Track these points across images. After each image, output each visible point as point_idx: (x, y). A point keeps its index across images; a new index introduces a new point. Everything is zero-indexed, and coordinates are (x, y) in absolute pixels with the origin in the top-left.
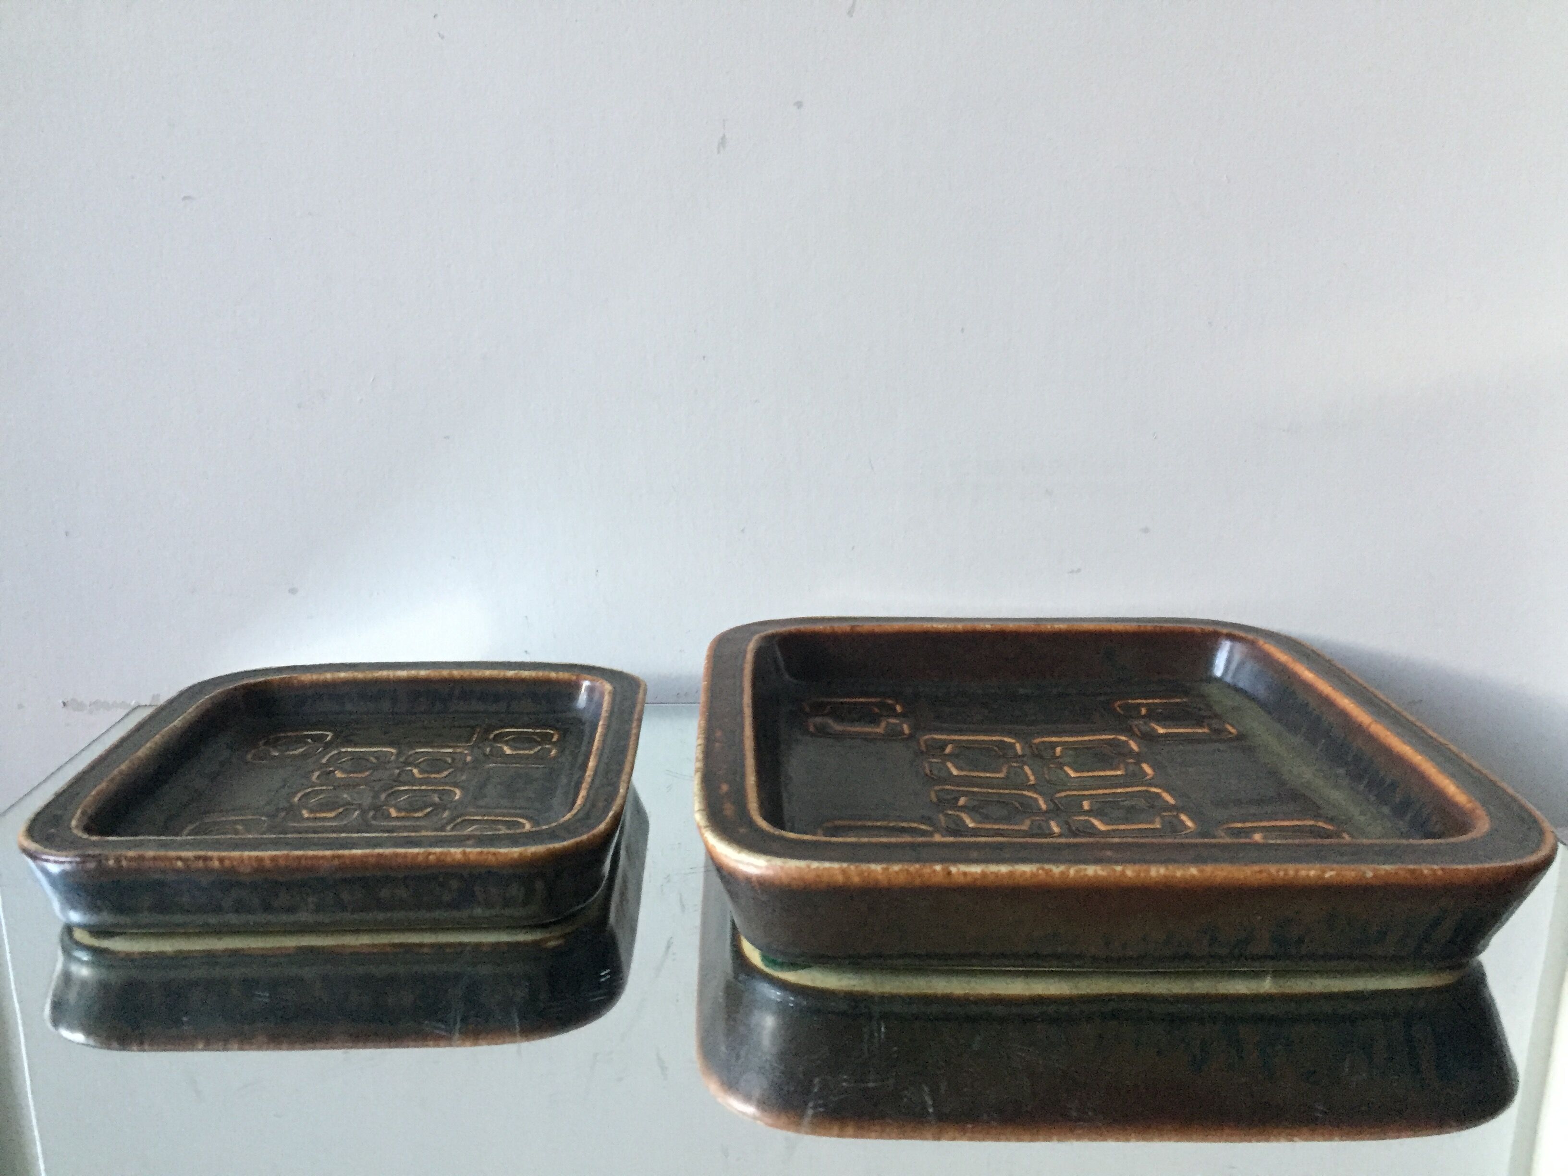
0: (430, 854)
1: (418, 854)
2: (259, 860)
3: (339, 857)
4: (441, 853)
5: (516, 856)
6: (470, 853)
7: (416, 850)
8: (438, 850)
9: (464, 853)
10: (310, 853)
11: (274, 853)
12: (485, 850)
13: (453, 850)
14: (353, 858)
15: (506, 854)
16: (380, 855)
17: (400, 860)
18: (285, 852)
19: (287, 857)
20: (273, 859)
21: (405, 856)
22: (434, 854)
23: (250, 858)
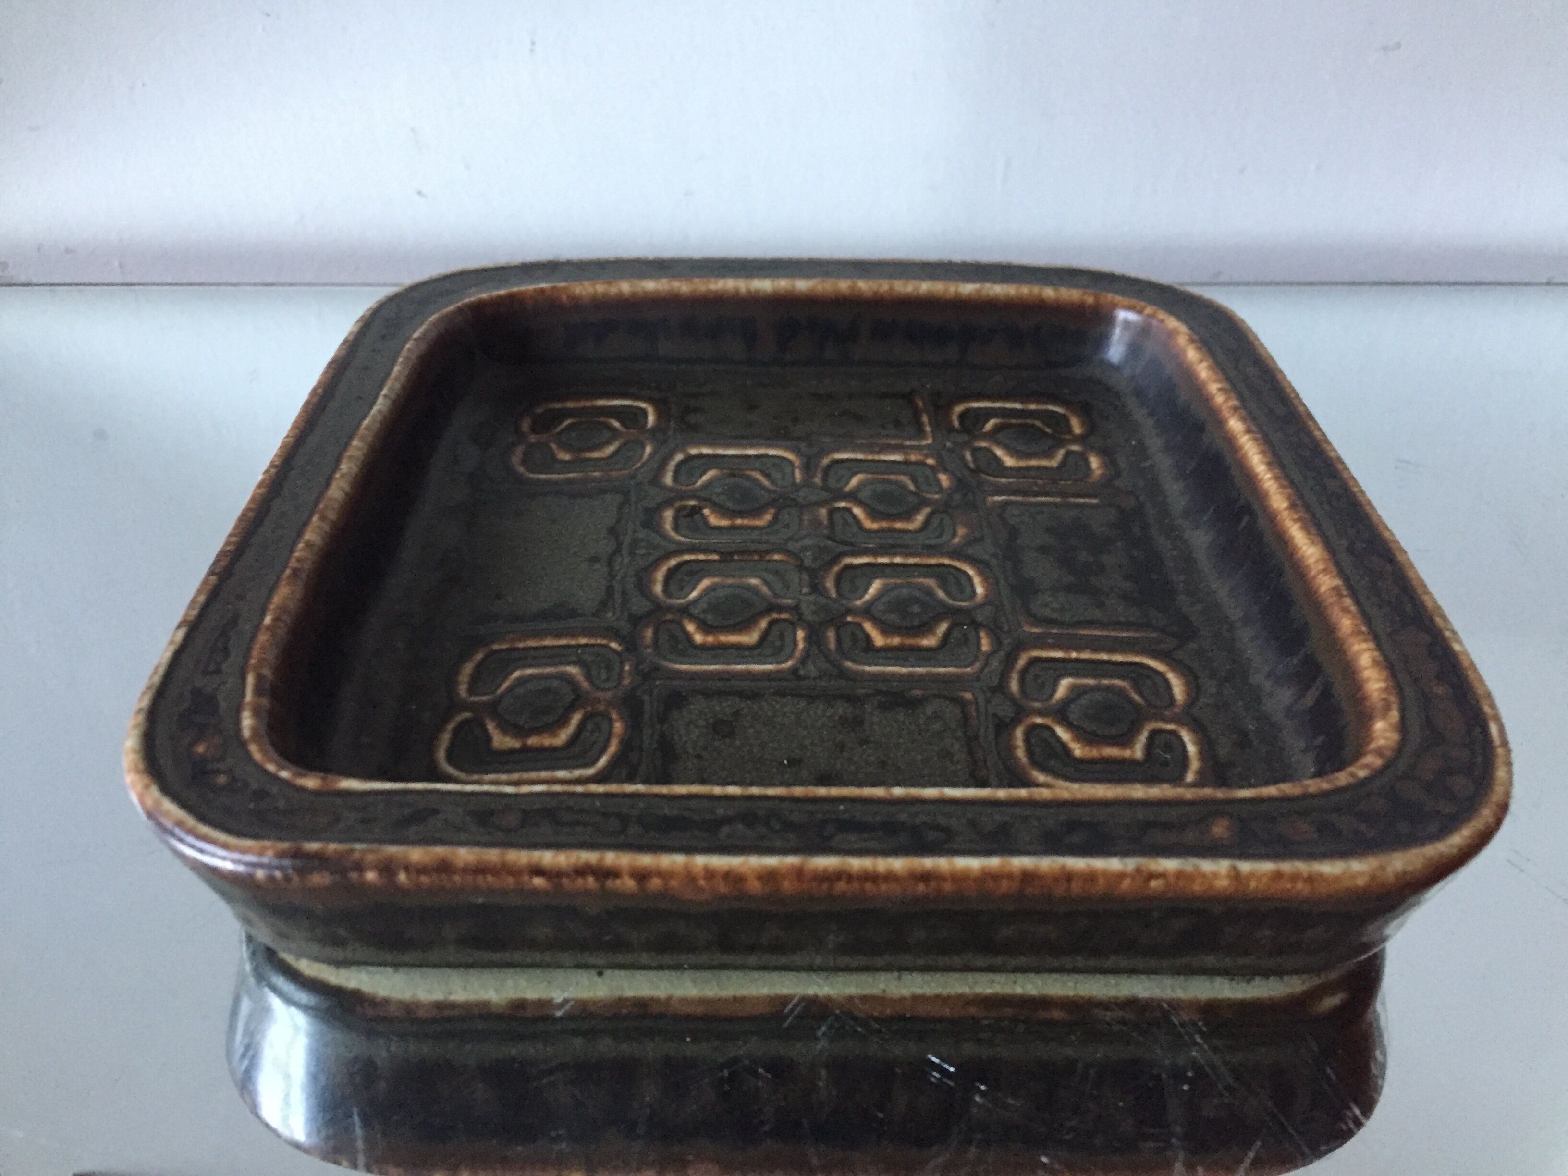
0: (1152, 876)
1: (1121, 876)
2: (732, 877)
3: (926, 877)
4: (1180, 875)
5: (1361, 882)
6: (1251, 875)
7: (1114, 864)
8: (1169, 865)
9: (1236, 875)
10: (856, 863)
11: (771, 861)
12: (1287, 867)
13: (1207, 866)
14: (960, 878)
15: (1337, 879)
16: (1028, 876)
17: (1076, 888)
18: (791, 860)
19: (799, 873)
20: (770, 876)
21: (1091, 877)
22: (1162, 875)
23: (710, 874)
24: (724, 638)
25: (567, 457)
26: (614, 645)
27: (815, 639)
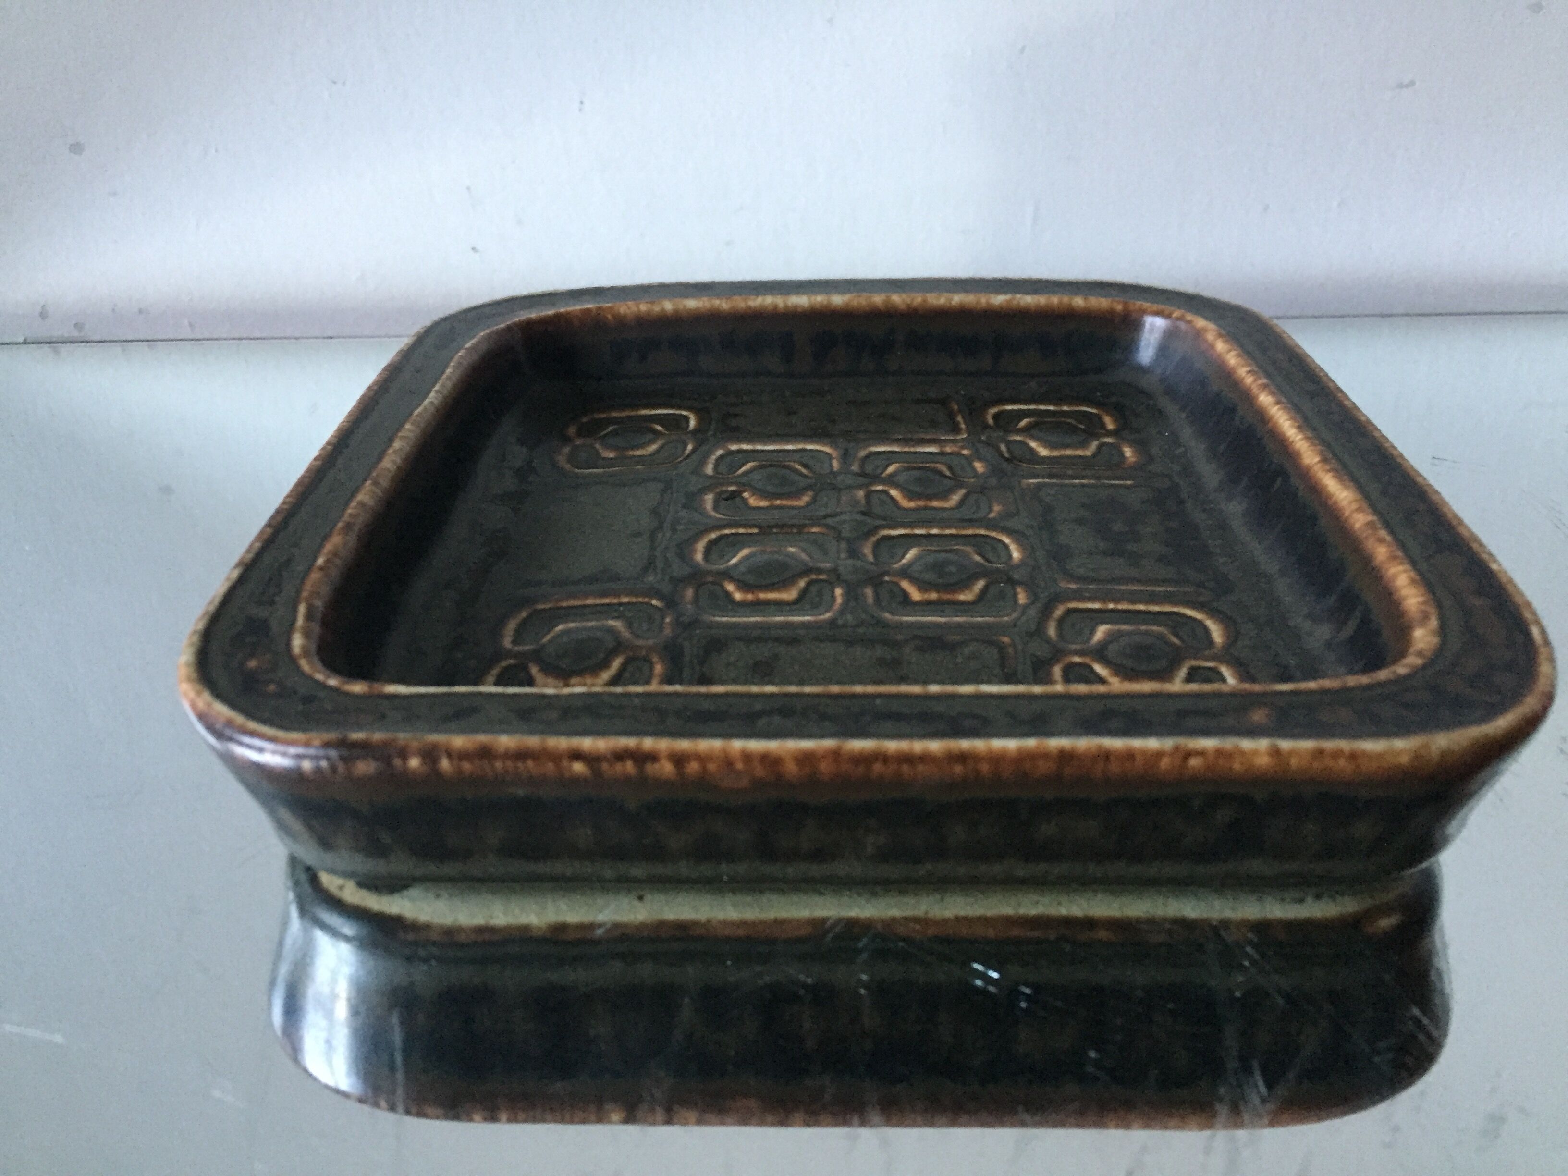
0: (1189, 754)
1: (1159, 755)
2: (770, 761)
3: (963, 757)
4: (1219, 753)
5: (1404, 760)
6: (1292, 753)
7: (1152, 743)
8: (1209, 743)
9: (1276, 752)
10: (892, 746)
11: (807, 744)
12: (1329, 745)
13: (1246, 744)
14: (997, 759)
15: (1380, 756)
16: (1065, 756)
17: (1115, 768)
18: (829, 743)
19: (836, 755)
20: (806, 759)
21: (1130, 755)
22: (1201, 753)
23: (747, 757)
24: (763, 596)
25: (612, 455)
26: (654, 602)
27: (852, 594)
